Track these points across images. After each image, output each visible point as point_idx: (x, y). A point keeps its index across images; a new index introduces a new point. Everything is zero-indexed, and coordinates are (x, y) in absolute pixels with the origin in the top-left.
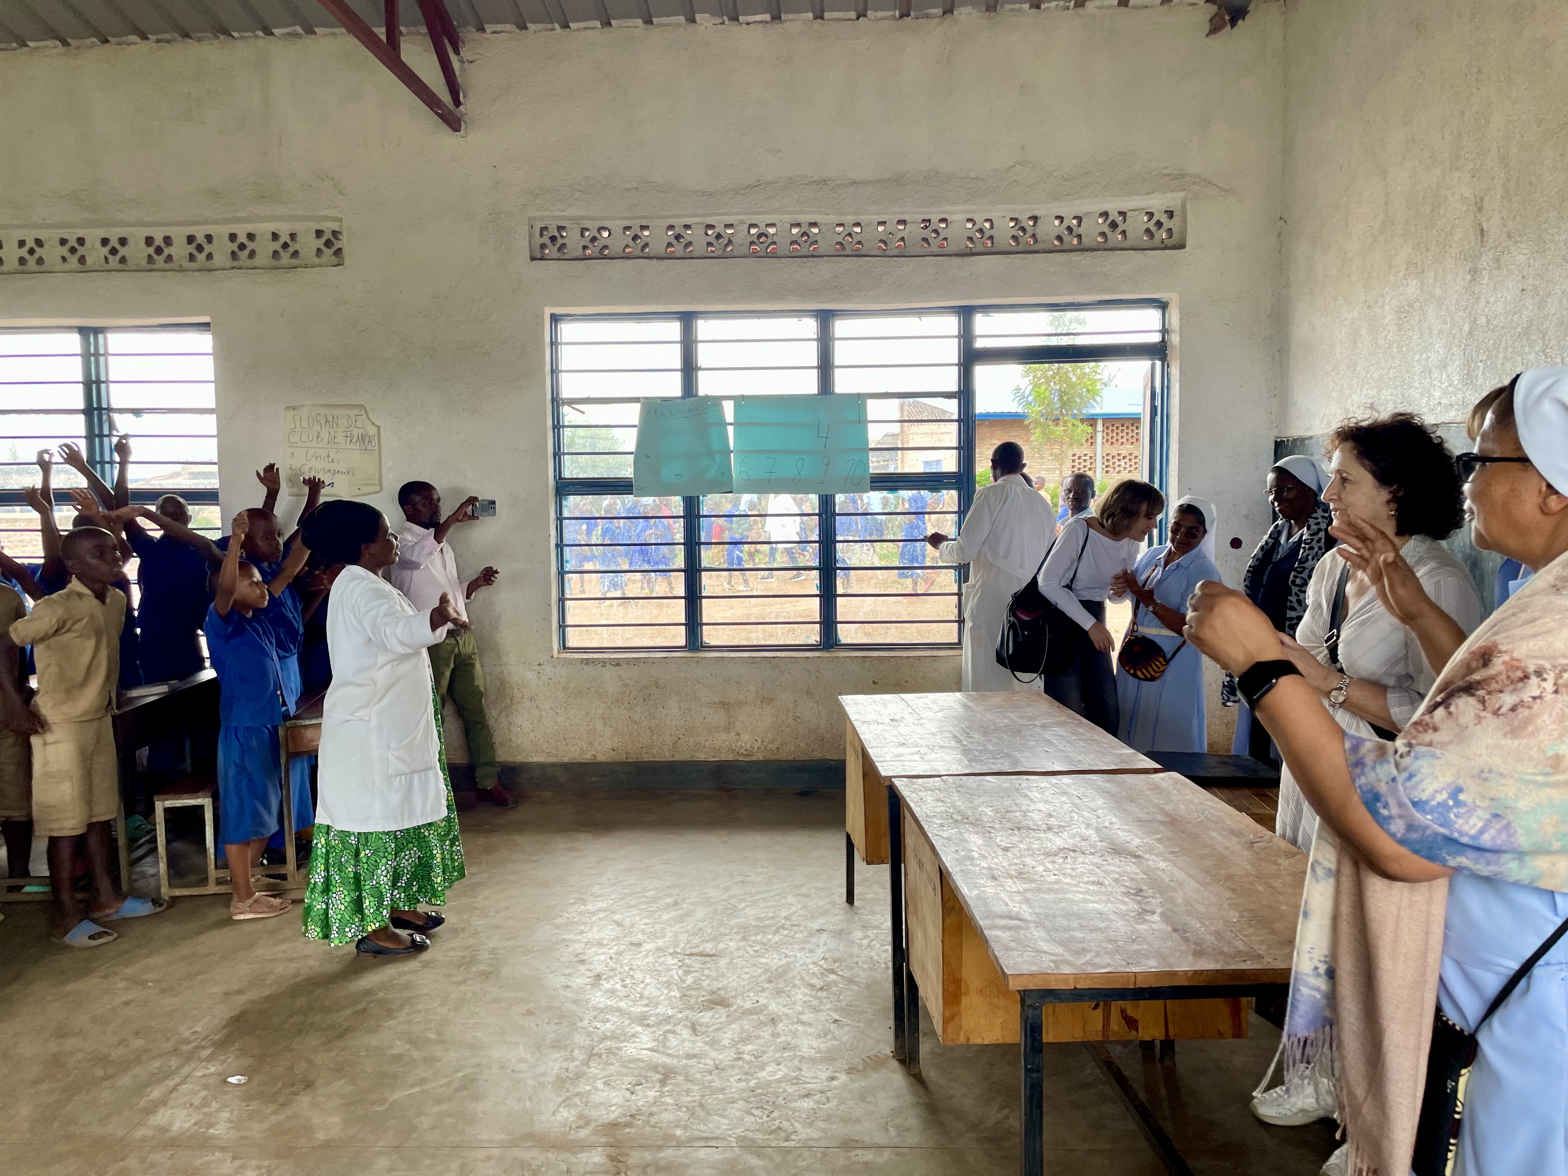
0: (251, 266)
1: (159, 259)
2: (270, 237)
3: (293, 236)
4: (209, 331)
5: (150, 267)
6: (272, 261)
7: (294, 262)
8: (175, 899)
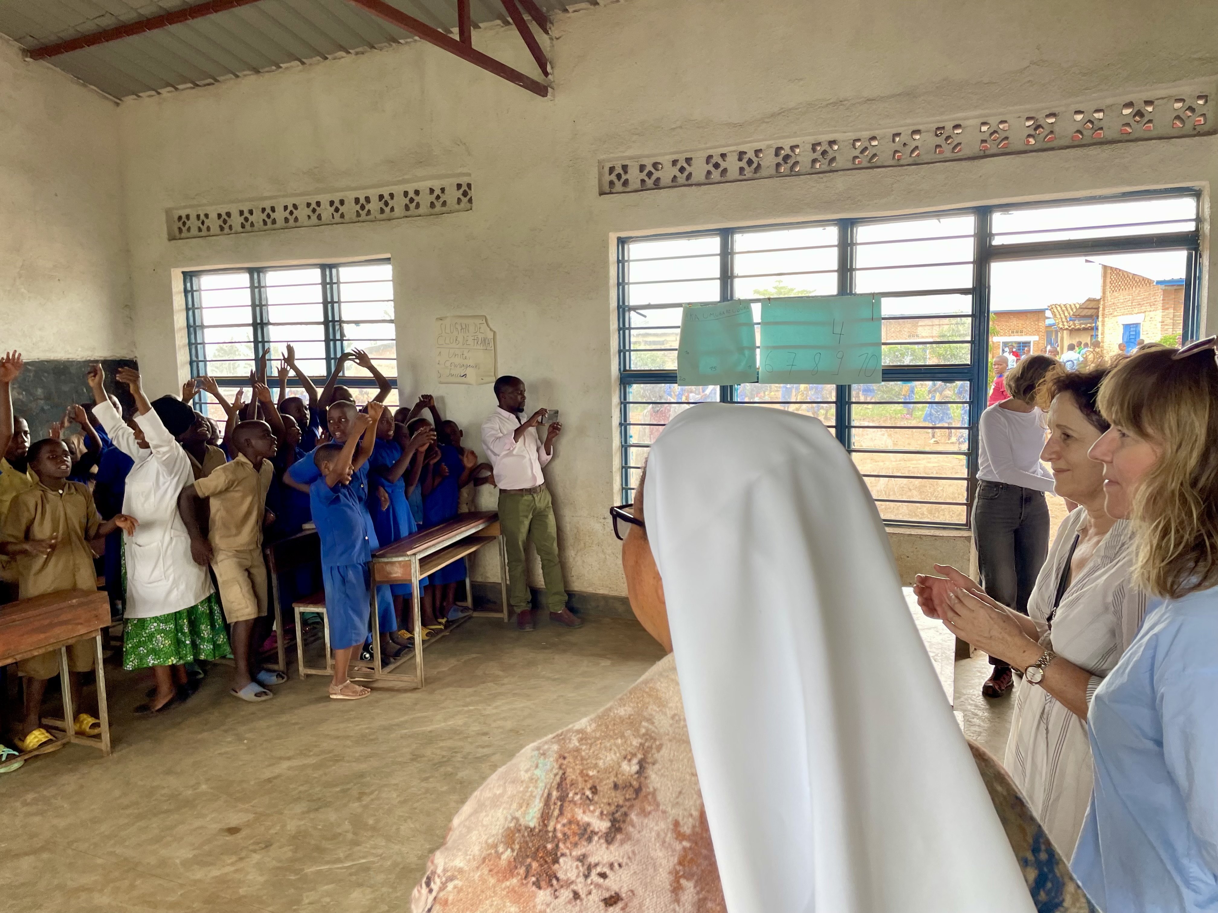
0: (417, 214)
1: (363, 213)
2: (428, 191)
3: (443, 190)
4: (390, 263)
5: (357, 219)
6: (430, 210)
7: (444, 209)
8: (308, 676)
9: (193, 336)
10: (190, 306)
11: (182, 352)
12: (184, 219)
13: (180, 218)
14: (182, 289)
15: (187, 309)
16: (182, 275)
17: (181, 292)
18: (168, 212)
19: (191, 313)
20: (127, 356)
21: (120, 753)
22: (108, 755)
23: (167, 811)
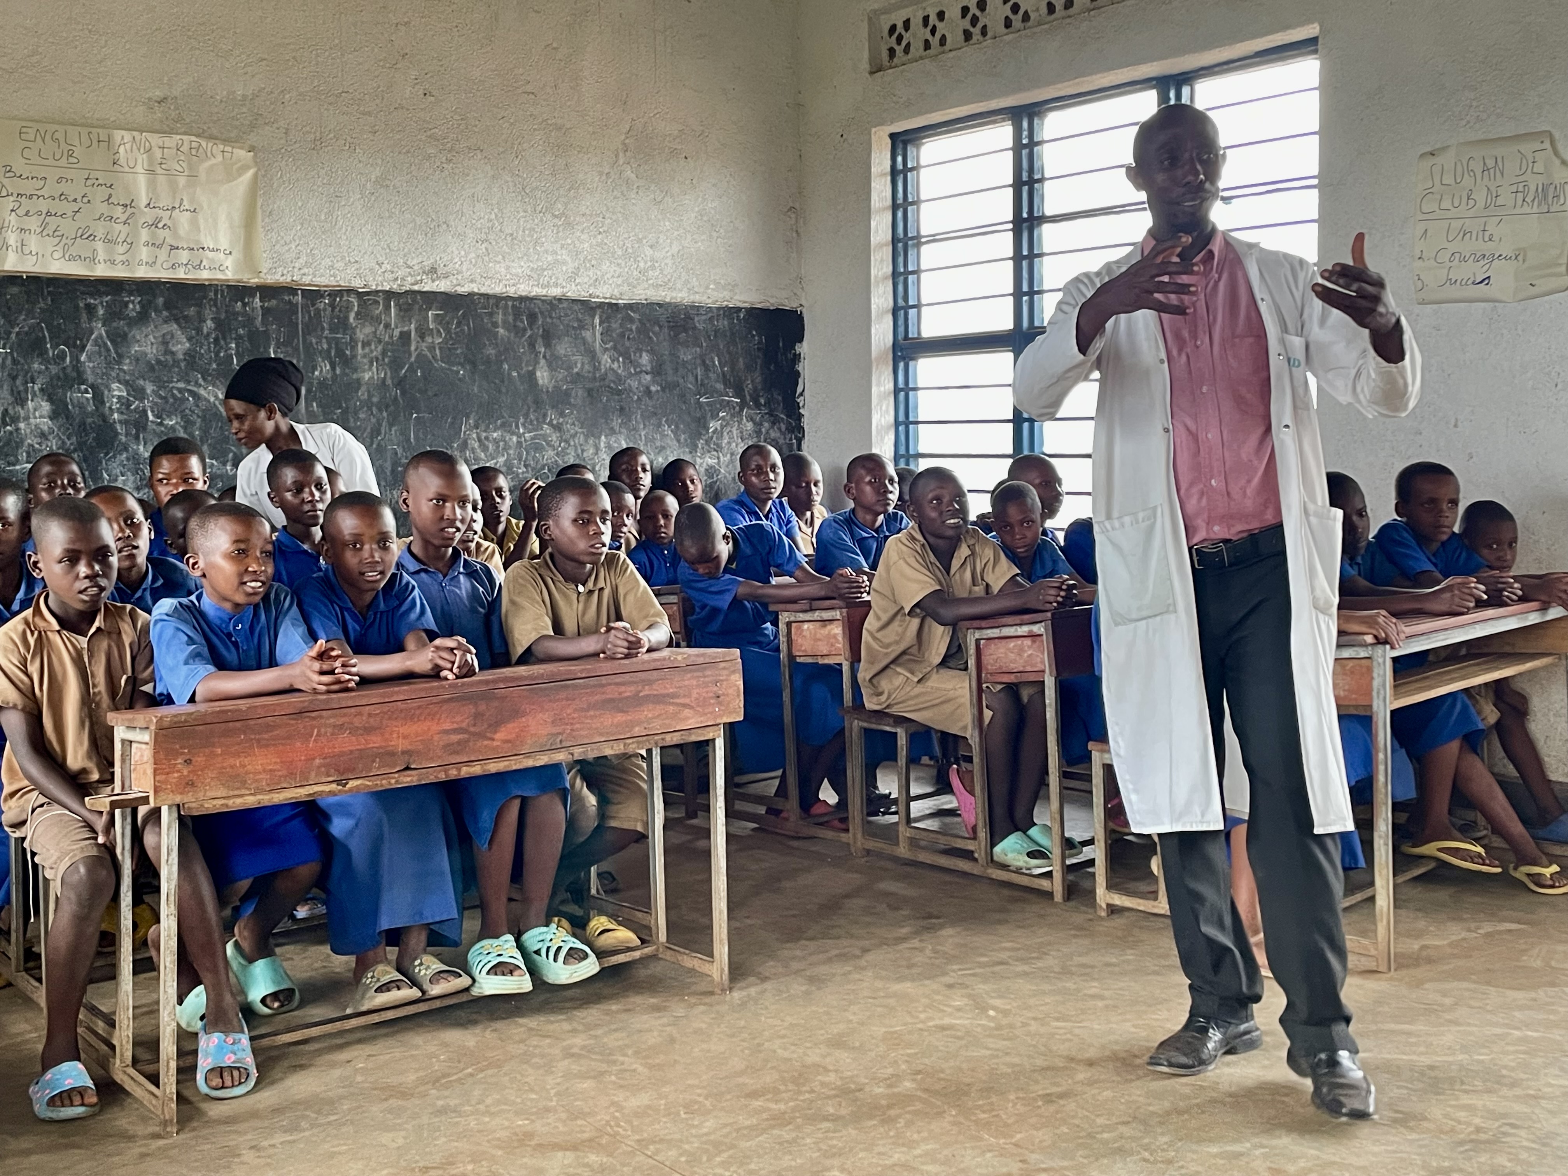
4: (1315, 52)
8: (1113, 910)
9: (901, 260)
10: (900, 201)
11: (881, 289)
12: (900, 29)
13: (893, 28)
14: (888, 169)
15: (895, 207)
16: (889, 141)
17: (885, 174)
18: (872, 19)
19: (900, 214)
20: (786, 302)
21: (744, 993)
22: (723, 990)
23: (835, 1119)
